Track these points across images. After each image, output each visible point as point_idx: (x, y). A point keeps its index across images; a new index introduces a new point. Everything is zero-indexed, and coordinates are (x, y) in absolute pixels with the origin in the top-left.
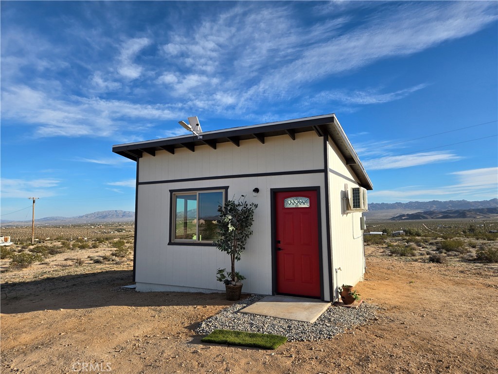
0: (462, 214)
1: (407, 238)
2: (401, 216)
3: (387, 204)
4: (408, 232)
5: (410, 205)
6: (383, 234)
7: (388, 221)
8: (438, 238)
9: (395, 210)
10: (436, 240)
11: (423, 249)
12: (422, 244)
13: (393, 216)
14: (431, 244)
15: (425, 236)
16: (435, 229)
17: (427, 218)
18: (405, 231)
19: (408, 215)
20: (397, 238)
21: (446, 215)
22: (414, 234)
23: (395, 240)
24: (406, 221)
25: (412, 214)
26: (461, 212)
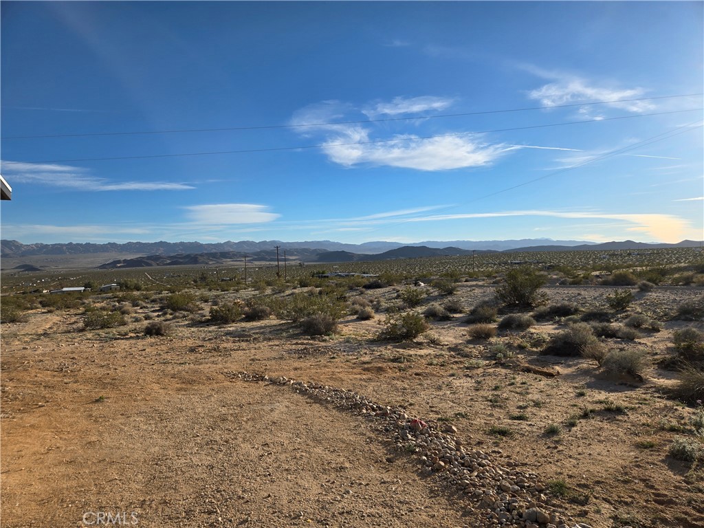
0: (193, 259)
1: (120, 294)
2: (114, 263)
3: (94, 245)
4: (124, 286)
5: (129, 247)
6: (84, 290)
7: (96, 270)
8: (164, 292)
9: (106, 254)
10: (161, 295)
11: (141, 311)
12: (140, 302)
13: (103, 263)
14: (154, 301)
15: (147, 290)
16: (161, 280)
17: (151, 265)
18: (118, 284)
19: (125, 261)
20: (105, 295)
21: (175, 260)
22: (132, 287)
23: (102, 298)
24: (122, 269)
25: (132, 259)
26: (192, 256)
